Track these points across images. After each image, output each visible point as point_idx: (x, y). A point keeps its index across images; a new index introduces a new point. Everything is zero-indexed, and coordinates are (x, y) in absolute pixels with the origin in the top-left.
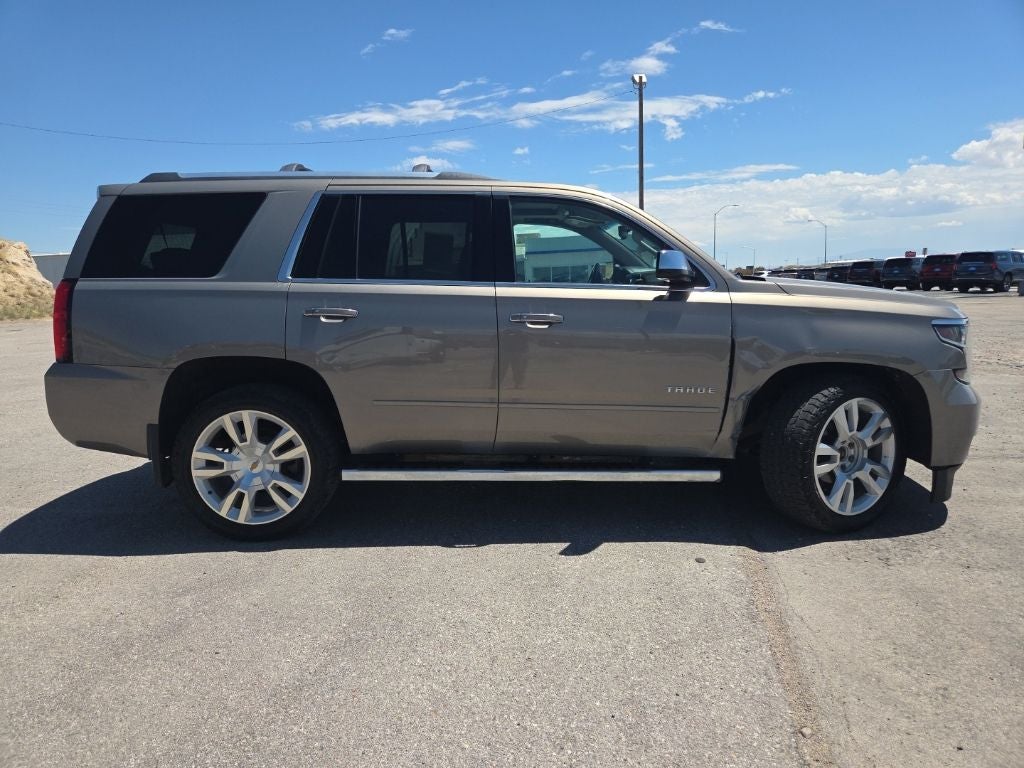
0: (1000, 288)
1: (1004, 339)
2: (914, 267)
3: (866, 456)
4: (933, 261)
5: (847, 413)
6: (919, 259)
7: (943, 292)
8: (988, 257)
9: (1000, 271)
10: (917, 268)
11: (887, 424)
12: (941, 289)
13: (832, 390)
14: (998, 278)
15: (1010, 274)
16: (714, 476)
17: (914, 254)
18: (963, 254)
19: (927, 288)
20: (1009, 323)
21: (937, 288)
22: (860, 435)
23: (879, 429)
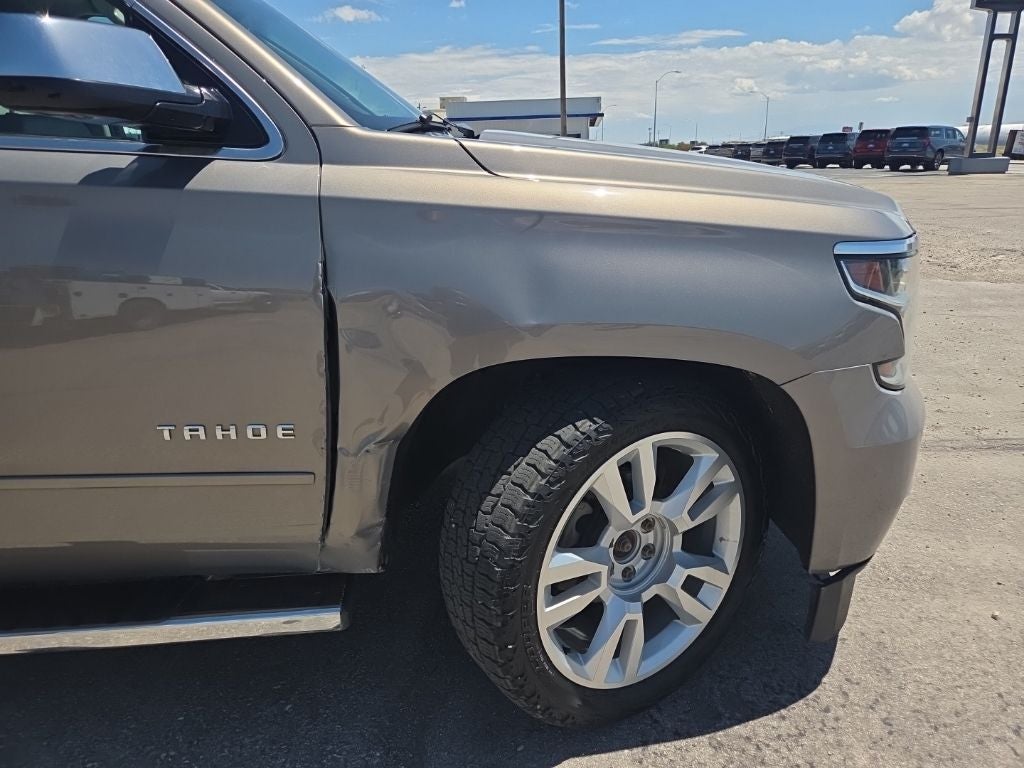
0: (930, 166)
1: (937, 228)
2: (848, 143)
3: (677, 547)
4: (867, 135)
5: (627, 470)
6: (854, 134)
7: (875, 170)
8: (922, 131)
9: (932, 148)
10: (852, 144)
11: (727, 475)
12: (873, 167)
13: (585, 425)
14: (930, 155)
15: (941, 151)
16: (329, 620)
17: (851, 129)
18: (898, 129)
19: (859, 166)
20: (939, 207)
21: (869, 166)
22: (662, 509)
23: (711, 486)
